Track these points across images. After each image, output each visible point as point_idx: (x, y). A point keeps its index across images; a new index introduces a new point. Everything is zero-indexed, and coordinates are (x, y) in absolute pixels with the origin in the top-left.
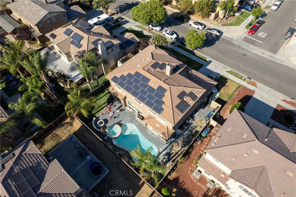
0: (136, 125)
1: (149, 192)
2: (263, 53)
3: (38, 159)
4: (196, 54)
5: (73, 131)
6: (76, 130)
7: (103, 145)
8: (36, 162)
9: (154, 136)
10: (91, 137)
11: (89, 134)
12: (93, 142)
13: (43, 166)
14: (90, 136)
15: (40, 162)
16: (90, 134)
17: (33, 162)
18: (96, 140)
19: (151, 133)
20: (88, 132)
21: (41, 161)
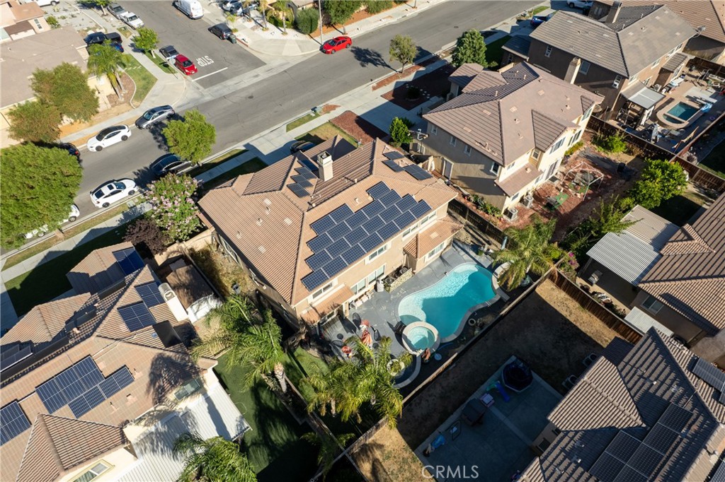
0: (404, 296)
1: (550, 288)
2: (257, 76)
3: (557, 461)
4: (217, 161)
5: (406, 451)
6: (403, 442)
7: (454, 365)
8: (567, 461)
9: (435, 266)
10: (430, 396)
11: (419, 403)
12: (442, 392)
13: (572, 442)
14: (427, 400)
15: (565, 452)
16: (421, 400)
17: (569, 470)
18: (441, 385)
19: (429, 269)
20: (416, 406)
21: (560, 453)
